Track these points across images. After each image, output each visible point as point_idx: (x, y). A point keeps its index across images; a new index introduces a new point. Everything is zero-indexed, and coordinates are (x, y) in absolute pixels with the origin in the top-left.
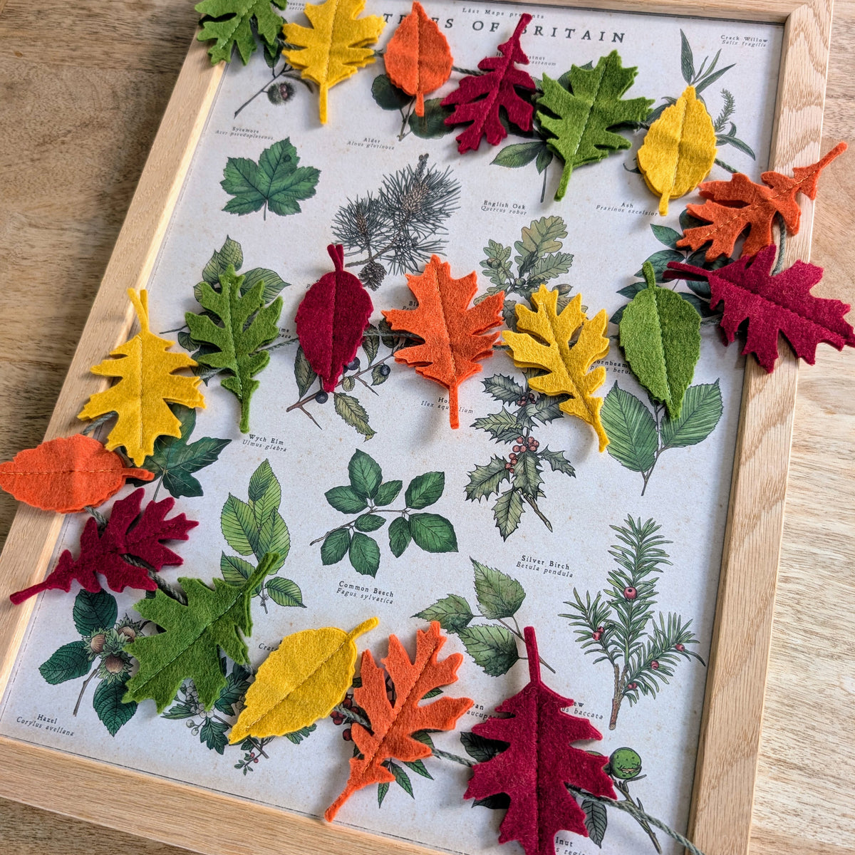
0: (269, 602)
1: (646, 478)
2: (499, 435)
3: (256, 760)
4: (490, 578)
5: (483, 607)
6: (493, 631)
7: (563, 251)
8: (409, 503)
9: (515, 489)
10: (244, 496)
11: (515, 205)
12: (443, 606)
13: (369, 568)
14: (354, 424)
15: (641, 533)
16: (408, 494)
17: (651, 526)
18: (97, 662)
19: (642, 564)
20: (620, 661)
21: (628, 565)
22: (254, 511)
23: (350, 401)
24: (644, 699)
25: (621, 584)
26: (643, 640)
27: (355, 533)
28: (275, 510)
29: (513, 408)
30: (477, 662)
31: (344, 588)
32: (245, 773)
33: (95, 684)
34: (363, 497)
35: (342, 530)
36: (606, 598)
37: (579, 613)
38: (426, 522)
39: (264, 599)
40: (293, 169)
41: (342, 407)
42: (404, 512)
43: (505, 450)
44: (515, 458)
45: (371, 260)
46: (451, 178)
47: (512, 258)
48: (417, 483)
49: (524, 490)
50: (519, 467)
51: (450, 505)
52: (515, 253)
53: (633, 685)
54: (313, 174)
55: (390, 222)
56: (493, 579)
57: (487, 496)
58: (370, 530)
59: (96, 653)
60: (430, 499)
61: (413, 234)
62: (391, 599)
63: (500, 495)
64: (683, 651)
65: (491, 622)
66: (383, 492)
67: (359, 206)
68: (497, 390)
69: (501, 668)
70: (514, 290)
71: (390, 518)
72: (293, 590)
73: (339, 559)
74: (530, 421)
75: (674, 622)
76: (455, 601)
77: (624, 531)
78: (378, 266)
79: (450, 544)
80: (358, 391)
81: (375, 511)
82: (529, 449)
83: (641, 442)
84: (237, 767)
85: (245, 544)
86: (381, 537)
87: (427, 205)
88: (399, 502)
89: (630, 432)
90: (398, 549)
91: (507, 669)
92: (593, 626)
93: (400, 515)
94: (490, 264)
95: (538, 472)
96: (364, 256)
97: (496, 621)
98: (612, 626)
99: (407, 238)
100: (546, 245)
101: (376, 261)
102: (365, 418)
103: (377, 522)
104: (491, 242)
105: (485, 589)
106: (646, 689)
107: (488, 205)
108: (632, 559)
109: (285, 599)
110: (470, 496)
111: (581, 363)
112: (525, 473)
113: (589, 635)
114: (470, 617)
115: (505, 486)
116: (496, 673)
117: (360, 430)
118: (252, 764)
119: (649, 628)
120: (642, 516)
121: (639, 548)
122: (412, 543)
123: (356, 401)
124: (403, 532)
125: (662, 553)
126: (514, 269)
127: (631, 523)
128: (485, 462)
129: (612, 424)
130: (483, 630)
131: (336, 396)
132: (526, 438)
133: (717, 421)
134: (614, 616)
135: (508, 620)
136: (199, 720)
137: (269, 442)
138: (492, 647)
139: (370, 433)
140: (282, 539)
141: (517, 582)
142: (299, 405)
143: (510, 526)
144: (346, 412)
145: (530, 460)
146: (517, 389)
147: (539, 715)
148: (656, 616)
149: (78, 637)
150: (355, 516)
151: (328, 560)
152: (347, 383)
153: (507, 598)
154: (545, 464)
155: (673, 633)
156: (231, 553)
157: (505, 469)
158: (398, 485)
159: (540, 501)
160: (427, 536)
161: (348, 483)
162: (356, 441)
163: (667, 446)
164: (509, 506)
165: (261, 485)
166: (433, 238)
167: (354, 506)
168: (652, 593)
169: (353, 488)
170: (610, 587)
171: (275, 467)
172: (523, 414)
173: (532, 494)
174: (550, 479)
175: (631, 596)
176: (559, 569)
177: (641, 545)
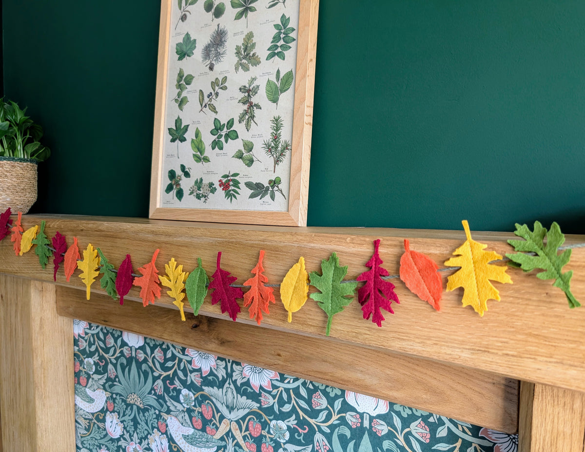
0: (204, 163)
1: (277, 104)
2: (244, 103)
5: (245, 151)
7: (253, 42)
8: (227, 129)
9: (249, 117)
10: (194, 138)
11: (241, 32)
12: (238, 153)
13: (221, 148)
14: (213, 111)
15: (277, 120)
16: (227, 126)
17: (279, 117)
18: (175, 187)
19: (277, 129)
20: (275, 156)
21: (274, 130)
22: (197, 141)
24: (280, 163)
25: (273, 135)
26: (279, 149)
27: (217, 140)
28: (201, 140)
29: (246, 94)
30: (246, 165)
31: (217, 155)
32: (205, 203)
33: (175, 191)
34: (217, 130)
35: (215, 140)
36: (271, 140)
37: (265, 146)
38: (231, 133)
39: (202, 162)
40: (190, 41)
41: (210, 107)
43: (246, 107)
44: (248, 109)
45: (211, 62)
46: (225, 29)
47: (242, 49)
48: (228, 123)
49: (251, 117)
50: (249, 111)
51: (237, 127)
52: (242, 47)
53: (278, 161)
54: (195, 40)
55: (213, 49)
56: (247, 143)
57: (243, 121)
58: (220, 138)
59: (174, 184)
60: (231, 126)
61: (219, 51)
62: (227, 154)
63: (246, 120)
64: (288, 149)
66: (222, 128)
67: (206, 47)
68: (242, 90)
70: (243, 59)
71: (224, 134)
72: (207, 158)
73: (215, 148)
74: (250, 97)
75: (285, 142)
76: (240, 151)
77: (273, 121)
78: (213, 63)
79: (237, 137)
80: (213, 102)
81: (221, 133)
82: (251, 105)
83: (275, 94)
85: (196, 150)
86: (223, 139)
87: (221, 40)
88: (225, 129)
89: (273, 92)
90: (226, 141)
91: (252, 165)
92: (269, 148)
93: (226, 132)
94: (237, 53)
95: (254, 110)
96: (209, 62)
97: (249, 153)
98: (273, 147)
99: (218, 52)
100: (249, 42)
101: (212, 62)
102: (215, 109)
103: (221, 136)
104: (237, 46)
105: (245, 146)
106: (281, 161)
107: (235, 34)
108: (275, 128)
109: (207, 161)
110: (240, 122)
112: (251, 112)
113: (268, 151)
114: (243, 154)
115: (247, 117)
116: (250, 166)
117: (215, 112)
118: (206, 201)
119: (280, 146)
120: (277, 116)
121: (277, 125)
122: (229, 139)
123: (213, 105)
124: (227, 136)
125: (282, 124)
126: (243, 53)
127: (274, 118)
128: (242, 112)
129: (268, 91)
130: (248, 156)
131: (208, 105)
132: (250, 102)
133: (292, 82)
134: (273, 145)
135: (251, 153)
136: (195, 194)
137: (197, 122)
138: (248, 160)
139: (216, 112)
140: (203, 146)
141: (252, 142)
142: (201, 110)
143: (249, 128)
144: (211, 108)
145: (252, 108)
146: (247, 89)
148: (281, 142)
149: (170, 182)
150: (217, 136)
151: (213, 148)
152: (210, 100)
153: (250, 147)
154: (255, 108)
155: (286, 145)
156: (195, 153)
157: (246, 112)
158: (224, 125)
159: (255, 119)
160: (232, 136)
161: (214, 127)
162: (214, 116)
163: (281, 93)
164: (248, 122)
165: (197, 134)
166: (224, 50)
167: (216, 133)
168: (280, 136)
169: (215, 129)
170: (271, 137)
171: (199, 128)
172: (249, 95)
173: (252, 117)
174: (257, 112)
175: (276, 138)
176: (260, 136)
177: (277, 123)
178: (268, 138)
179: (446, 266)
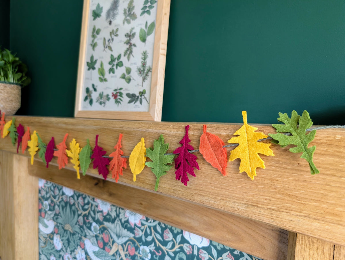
0: (104, 82)
1: (145, 43)
2: (127, 44)
3: (105, 105)
5: (127, 73)
7: (133, 6)
10: (100, 67)
12: (122, 75)
13: (114, 73)
14: (110, 50)
15: (145, 53)
17: (146, 51)
18: (89, 98)
19: (145, 59)
20: (143, 76)
21: (143, 60)
22: (101, 69)
24: (146, 81)
26: (145, 71)
28: (103, 68)
29: (129, 38)
30: (127, 82)
31: (111, 77)
32: (104, 107)
33: (89, 100)
34: (112, 62)
35: (111, 68)
36: (141, 66)
37: (138, 70)
38: (120, 63)
40: (100, 8)
43: (128, 46)
47: (127, 11)
48: (118, 57)
50: (130, 49)
51: (122, 59)
52: (127, 9)
54: (102, 8)
55: (112, 12)
57: (126, 55)
59: (89, 96)
60: (120, 59)
61: (115, 13)
62: (117, 76)
63: (128, 54)
64: (150, 71)
65: (128, 76)
66: (115, 60)
67: (108, 11)
68: (127, 36)
70: (128, 16)
72: (106, 79)
74: (131, 40)
75: (149, 67)
76: (124, 74)
77: (143, 54)
78: (111, 21)
79: (122, 65)
80: (111, 44)
81: (114, 63)
82: (131, 45)
83: (145, 37)
85: (101, 74)
86: (115, 67)
87: (116, 6)
88: (117, 61)
89: (143, 36)
90: (117, 68)
92: (140, 72)
93: (117, 63)
94: (124, 13)
96: (109, 20)
98: (142, 71)
100: (131, 5)
102: (112, 49)
103: (114, 65)
104: (124, 9)
105: (127, 70)
106: (146, 79)
109: (106, 81)
110: (124, 56)
114: (126, 76)
115: (128, 52)
119: (146, 69)
123: (111, 46)
124: (117, 65)
125: (147, 56)
126: (127, 13)
127: (143, 52)
128: (126, 49)
129: (141, 36)
132: (130, 43)
133: (154, 28)
134: (142, 69)
136: (99, 102)
139: (112, 51)
140: (104, 72)
141: (130, 68)
143: (129, 59)
144: (109, 48)
145: (131, 47)
146: (129, 35)
148: (147, 67)
149: (87, 95)
150: (112, 65)
151: (110, 73)
153: (129, 71)
154: (133, 46)
155: (149, 69)
156: (100, 76)
157: (128, 49)
158: (116, 58)
159: (133, 53)
160: (120, 65)
161: (111, 60)
162: (110, 53)
163: (148, 36)
164: (129, 56)
165: (102, 65)
166: (117, 12)
168: (146, 63)
170: (141, 64)
171: (103, 61)
173: (131, 52)
174: (134, 49)
175: (144, 65)
176: (135, 64)
177: (145, 55)
178: (139, 64)
179: (229, 143)
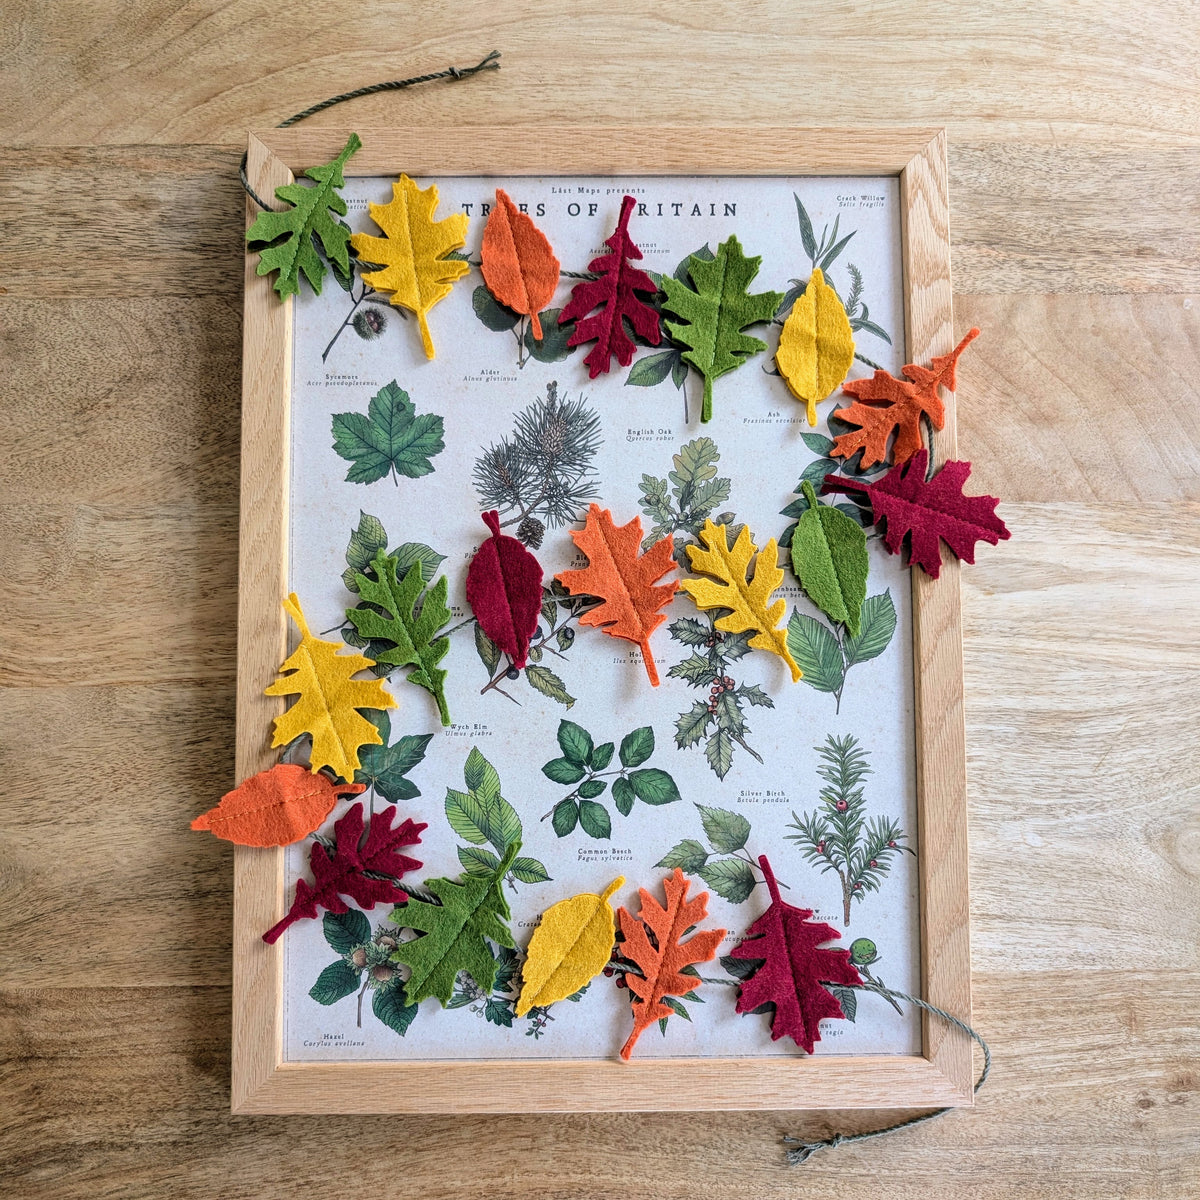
0: (517, 883)
1: (838, 697)
2: (695, 680)
3: (544, 1024)
4: (716, 817)
5: (715, 845)
6: (729, 864)
7: (719, 476)
8: (625, 764)
9: (721, 730)
10: (464, 788)
11: (661, 431)
12: (680, 852)
13: (602, 831)
14: (552, 695)
15: (842, 750)
16: (622, 754)
17: (850, 741)
18: (365, 976)
19: (847, 778)
20: (844, 867)
21: (835, 781)
22: (477, 800)
23: (542, 672)
24: (869, 894)
25: (833, 800)
26: (860, 844)
27: (581, 802)
28: (497, 795)
29: (703, 650)
30: (721, 895)
31: (584, 855)
32: (537, 1037)
33: (369, 995)
34: (579, 765)
35: (568, 801)
36: (821, 814)
37: (801, 833)
38: (645, 778)
39: (511, 881)
40: (411, 420)
41: (536, 679)
42: (623, 772)
43: (704, 694)
44: (715, 700)
45: (525, 515)
46: (586, 408)
47: (669, 492)
48: (628, 741)
49: (730, 729)
50: (721, 708)
51: (664, 756)
52: (671, 485)
53: (858, 885)
54: (436, 423)
55: (534, 469)
56: (719, 818)
57: (697, 741)
58: (594, 795)
59: (361, 967)
60: (643, 756)
61: (563, 480)
62: (630, 855)
63: (709, 738)
64: (896, 847)
65: (725, 857)
66: (597, 757)
67: (497, 454)
68: (684, 635)
69: (742, 895)
70: (679, 526)
71: (610, 781)
72: (536, 866)
73: (572, 829)
74: (722, 660)
75: (884, 824)
76: (689, 845)
77: (827, 750)
78: (534, 521)
79: (673, 794)
80: (548, 660)
81: (595, 776)
82: (725, 689)
83: (827, 663)
84: (528, 1034)
85: (477, 833)
86: (606, 799)
87: (568, 443)
88: (615, 763)
89: (816, 655)
91: (748, 895)
92: (815, 841)
93: (619, 776)
94: (648, 502)
95: (740, 709)
96: (516, 512)
97: (730, 855)
98: (832, 838)
99: (557, 485)
100: (700, 471)
101: (531, 516)
102: (561, 687)
103: (600, 787)
104: (645, 477)
105: (714, 828)
106: (870, 886)
107: (633, 435)
108: (838, 775)
109: (532, 877)
110: (681, 745)
111: (761, 598)
112: (728, 712)
113: (813, 850)
114: (706, 856)
115: (712, 729)
116: (740, 901)
117: (560, 699)
118: (541, 1029)
119: (863, 833)
120: (840, 734)
121: (842, 764)
122: (637, 800)
123: (548, 670)
124: (626, 791)
125: (863, 764)
126: (674, 504)
127: (832, 742)
128: (688, 709)
129: (798, 650)
130: (720, 865)
131: (528, 669)
132: (722, 678)
133: (892, 630)
134: (832, 829)
135: (740, 852)
136: (481, 1003)
137: (472, 729)
138: (730, 879)
139: (570, 701)
140: (512, 821)
141: (742, 817)
142: (492, 685)
143: (724, 767)
144: (541, 683)
145: (730, 699)
146: (703, 631)
147: (785, 930)
148: (867, 822)
149: (339, 957)
150: (576, 786)
151: (561, 832)
152: (534, 653)
153: (735, 833)
154: (744, 701)
155: (885, 833)
156: (465, 845)
157: (709, 713)
158: (610, 747)
159: (746, 737)
160: (649, 790)
161: (561, 754)
162: (558, 712)
163: (852, 662)
164: (719, 747)
165: (476, 773)
166: (583, 481)
167: (574, 776)
168: (861, 802)
169: (568, 758)
170: (823, 804)
171: (486, 752)
172: (714, 655)
173: (738, 731)
174: (751, 713)
175: (844, 808)
176: (776, 797)
177: (845, 763)
178: (811, 802)
